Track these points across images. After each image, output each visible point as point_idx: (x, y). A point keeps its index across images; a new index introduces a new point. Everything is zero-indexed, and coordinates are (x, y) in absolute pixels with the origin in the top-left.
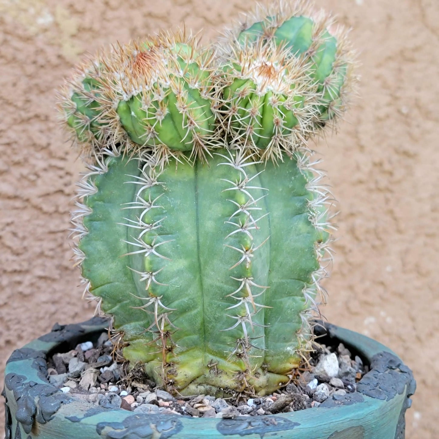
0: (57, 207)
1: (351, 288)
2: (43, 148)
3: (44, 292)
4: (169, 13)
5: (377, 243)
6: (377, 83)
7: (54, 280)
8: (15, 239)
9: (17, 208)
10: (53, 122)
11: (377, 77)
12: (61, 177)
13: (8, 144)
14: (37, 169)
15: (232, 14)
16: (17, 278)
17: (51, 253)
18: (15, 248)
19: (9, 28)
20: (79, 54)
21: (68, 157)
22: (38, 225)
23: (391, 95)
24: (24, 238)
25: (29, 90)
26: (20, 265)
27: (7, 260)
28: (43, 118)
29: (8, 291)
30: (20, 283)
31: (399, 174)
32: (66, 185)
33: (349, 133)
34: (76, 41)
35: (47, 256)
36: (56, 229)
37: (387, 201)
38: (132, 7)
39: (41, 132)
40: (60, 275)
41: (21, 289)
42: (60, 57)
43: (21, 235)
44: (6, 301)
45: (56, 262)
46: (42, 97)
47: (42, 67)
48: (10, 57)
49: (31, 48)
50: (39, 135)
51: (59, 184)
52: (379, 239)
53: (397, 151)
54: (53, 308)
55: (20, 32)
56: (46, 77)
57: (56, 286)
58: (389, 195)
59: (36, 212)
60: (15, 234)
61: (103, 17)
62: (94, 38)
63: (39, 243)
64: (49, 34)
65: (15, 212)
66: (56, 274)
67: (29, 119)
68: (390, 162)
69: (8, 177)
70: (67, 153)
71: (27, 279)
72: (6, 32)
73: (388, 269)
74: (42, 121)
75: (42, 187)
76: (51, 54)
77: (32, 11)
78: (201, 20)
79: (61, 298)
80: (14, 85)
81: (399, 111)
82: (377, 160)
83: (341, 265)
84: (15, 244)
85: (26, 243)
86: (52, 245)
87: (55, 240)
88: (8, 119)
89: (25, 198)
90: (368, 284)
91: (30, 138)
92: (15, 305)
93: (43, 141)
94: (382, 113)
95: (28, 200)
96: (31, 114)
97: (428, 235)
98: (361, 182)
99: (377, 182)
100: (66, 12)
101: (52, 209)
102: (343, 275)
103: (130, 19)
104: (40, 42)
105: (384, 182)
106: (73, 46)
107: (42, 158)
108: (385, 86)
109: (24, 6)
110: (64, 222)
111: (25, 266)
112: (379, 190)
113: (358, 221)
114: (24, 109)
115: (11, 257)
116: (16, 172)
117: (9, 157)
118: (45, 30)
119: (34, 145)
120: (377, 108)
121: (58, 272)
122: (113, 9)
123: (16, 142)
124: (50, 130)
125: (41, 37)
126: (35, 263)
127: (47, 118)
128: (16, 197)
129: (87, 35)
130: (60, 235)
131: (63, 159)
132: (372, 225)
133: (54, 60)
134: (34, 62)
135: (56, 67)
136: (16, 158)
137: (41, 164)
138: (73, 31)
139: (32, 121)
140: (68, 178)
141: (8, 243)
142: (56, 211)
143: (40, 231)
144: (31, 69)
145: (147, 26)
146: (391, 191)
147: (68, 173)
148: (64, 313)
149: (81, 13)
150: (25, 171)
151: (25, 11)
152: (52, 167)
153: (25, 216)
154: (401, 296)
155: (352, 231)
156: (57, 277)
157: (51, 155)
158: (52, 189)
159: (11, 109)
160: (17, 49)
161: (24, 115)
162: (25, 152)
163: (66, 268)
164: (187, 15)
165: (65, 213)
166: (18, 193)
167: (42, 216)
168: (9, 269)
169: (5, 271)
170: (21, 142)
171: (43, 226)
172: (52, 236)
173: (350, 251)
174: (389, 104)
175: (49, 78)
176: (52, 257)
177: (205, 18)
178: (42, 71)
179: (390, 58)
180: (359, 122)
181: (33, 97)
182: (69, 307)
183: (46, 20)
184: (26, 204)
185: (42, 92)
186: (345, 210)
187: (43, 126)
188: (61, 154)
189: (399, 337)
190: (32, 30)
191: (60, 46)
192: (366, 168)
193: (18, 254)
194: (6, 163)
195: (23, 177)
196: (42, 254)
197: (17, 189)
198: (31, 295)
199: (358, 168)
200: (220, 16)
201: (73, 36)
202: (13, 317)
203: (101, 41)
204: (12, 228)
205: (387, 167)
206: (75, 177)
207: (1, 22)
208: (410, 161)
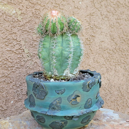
1: (83, 66)
2: (15, 40)
3: (18, 71)
5: (88, 56)
6: (86, 21)
9: (11, 53)
12: (19, 46)
13: (8, 39)
15: (53, 8)
19: (7, 14)
20: (22, 19)
22: (15, 56)
23: (89, 23)
24: (13, 59)
25: (12, 27)
26: (12, 65)
29: (10, 71)
30: (12, 69)
34: (21, 16)
36: (19, 57)
37: (89, 47)
38: (32, 8)
42: (17, 19)
44: (10, 73)
45: (20, 64)
46: (14, 29)
47: (14, 22)
48: (7, 20)
49: (11, 18)
53: (91, 36)
54: (20, 74)
55: (9, 15)
56: (15, 24)
57: (20, 69)
58: (90, 45)
60: (11, 59)
61: (26, 10)
63: (16, 60)
64: (15, 15)
66: (20, 67)
69: (8, 46)
70: (20, 40)
71: (14, 68)
75: (16, 49)
76: (16, 19)
79: (21, 72)
81: (91, 27)
82: (87, 38)
84: (11, 61)
85: (13, 61)
86: (19, 61)
88: (8, 34)
89: (12, 51)
91: (12, 38)
92: (12, 74)
93: (15, 38)
94: (87, 27)
96: (12, 32)
97: (99, 54)
100: (18, 10)
101: (18, 53)
103: (32, 10)
104: (13, 17)
110: (21, 56)
112: (88, 44)
115: (10, 64)
116: (10, 45)
122: (28, 8)
123: (10, 39)
126: (15, 65)
127: (16, 33)
128: (10, 51)
129: (23, 15)
131: (20, 42)
132: (86, 52)
133: (17, 21)
134: (12, 21)
136: (10, 42)
137: (15, 43)
138: (20, 14)
140: (21, 46)
141: (9, 61)
143: (16, 58)
145: (35, 12)
149: (21, 10)
151: (10, 10)
152: (17, 44)
153: (13, 55)
157: (17, 41)
158: (18, 48)
159: (8, 32)
160: (9, 19)
162: (12, 41)
163: (22, 66)
165: (21, 53)
167: (16, 54)
168: (10, 66)
172: (19, 59)
174: (88, 25)
179: (88, 15)
181: (12, 29)
183: (14, 12)
185: (14, 27)
187: (15, 35)
190: (12, 14)
191: (18, 17)
192: (84, 40)
193: (12, 63)
194: (8, 43)
195: (12, 46)
196: (17, 63)
197: (10, 49)
198: (15, 72)
202: (11, 77)
203: (26, 16)
204: (10, 57)
205: (89, 39)
206: (23, 46)
207: (5, 13)
208: (94, 38)
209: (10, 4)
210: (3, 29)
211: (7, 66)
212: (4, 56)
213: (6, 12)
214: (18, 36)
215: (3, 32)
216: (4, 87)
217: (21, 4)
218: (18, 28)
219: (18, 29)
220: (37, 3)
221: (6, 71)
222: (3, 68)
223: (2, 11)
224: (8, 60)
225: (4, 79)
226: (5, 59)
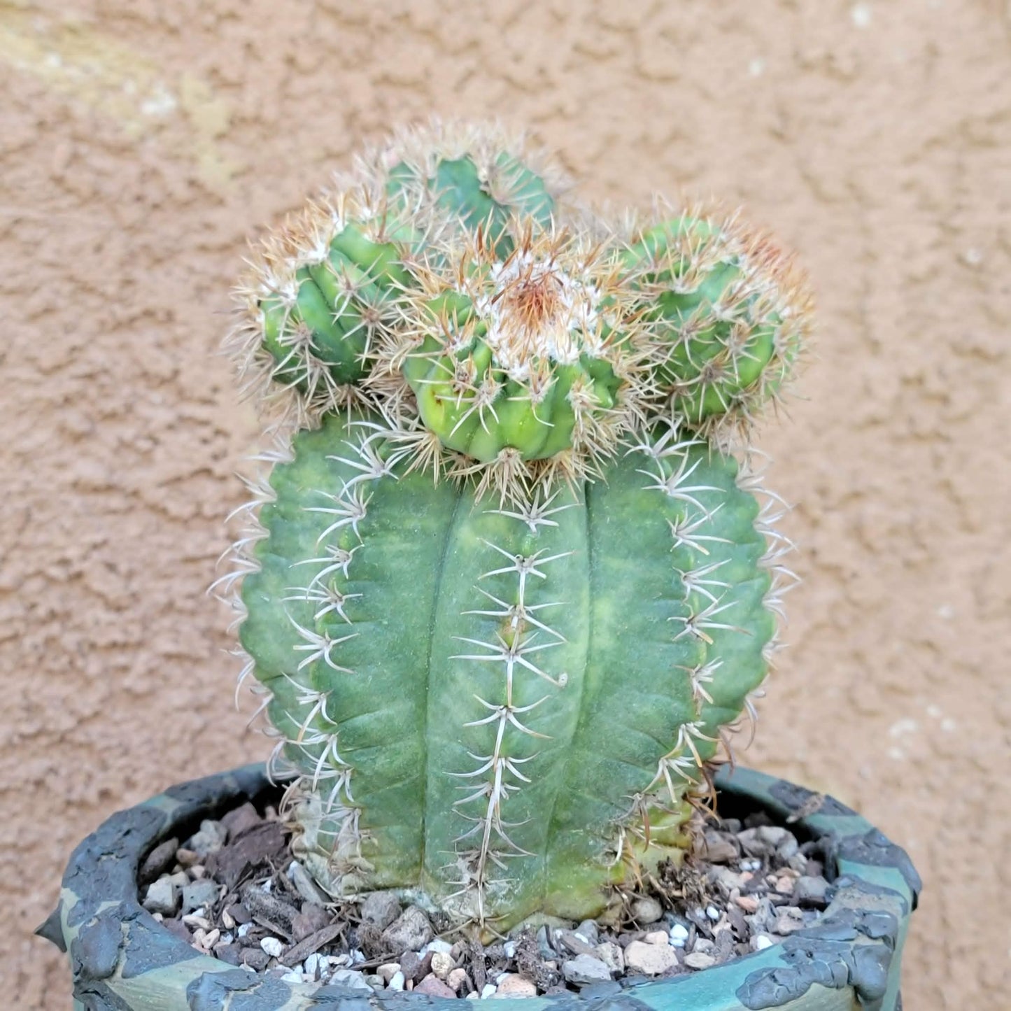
0: (199, 505)
1: (858, 657)
2: (164, 381)
3: (179, 686)
4: (427, 73)
5: (917, 555)
6: (907, 201)
7: (197, 661)
8: (112, 577)
9: (114, 512)
10: (185, 323)
11: (908, 187)
12: (205, 441)
13: (90, 377)
14: (153, 426)
15: (568, 67)
16: (120, 659)
17: (190, 604)
18: (112, 596)
19: (82, 128)
20: (234, 176)
21: (219, 397)
22: (160, 546)
23: (941, 225)
24: (130, 575)
25: (130, 258)
26: (125, 631)
27: (97, 623)
28: (161, 316)
29: (101, 688)
30: (125, 669)
31: (963, 400)
32: (216, 457)
33: (844, 314)
34: (228, 148)
35: (181, 611)
36: (198, 553)
37: (937, 461)
38: (347, 65)
39: (160, 346)
40: (212, 650)
41: (128, 681)
42: (192, 183)
43: (123, 567)
44: (98, 707)
45: (201, 622)
46: (159, 272)
47: (156, 207)
48: (86, 190)
49: (131, 170)
50: (155, 353)
51: (202, 457)
52: (923, 546)
53: (957, 350)
54: (197, 721)
55: (107, 136)
56: (167, 228)
57: (203, 673)
58: (942, 448)
59: (153, 518)
60: (111, 567)
61: (284, 92)
62: (265, 138)
63: (163, 584)
64: (168, 135)
65: (110, 519)
66: (201, 647)
67: (132, 320)
68: (942, 374)
69: (92, 446)
70: (215, 390)
71: (142, 660)
72: (76, 138)
73: (944, 612)
74: (161, 323)
75: (164, 465)
76: (174, 177)
77: (131, 88)
78: (499, 86)
79: (214, 698)
80: (98, 249)
81: (961, 260)
82: (911, 371)
83: (834, 607)
84: (113, 587)
85: (135, 585)
86: (192, 587)
87: (198, 575)
88: (89, 324)
89: (130, 489)
90: (896, 646)
91: (136, 361)
92: (118, 715)
93: (164, 366)
94: (920, 266)
95: (135, 494)
96: (136, 310)
98: (874, 422)
99: (911, 421)
100: (203, 87)
101: (188, 511)
102: (839, 629)
103: (343, 93)
104: (150, 153)
105: (928, 418)
106: (221, 160)
107: (164, 403)
108: (926, 204)
109: (113, 78)
110: (214, 538)
111: (136, 633)
112: (919, 437)
113: (871, 510)
114: (121, 300)
115: (105, 616)
116: (110, 434)
117: (93, 403)
118: (160, 128)
119: (145, 375)
120: (910, 255)
121: (206, 643)
122: (305, 73)
123: (106, 371)
124: (177, 342)
125: (152, 143)
126: (155, 627)
127: (170, 317)
128: (110, 488)
129: (251, 134)
130: (207, 564)
131: (207, 402)
132: (903, 516)
133: (182, 192)
134: (139, 199)
135: (186, 205)
136: (109, 405)
137: (163, 416)
138: (221, 125)
139: (138, 324)
140: (220, 443)
141: (97, 586)
142: (198, 515)
143: (164, 557)
144: (131, 213)
145: (380, 105)
146: (947, 439)
147: (218, 432)
148: (223, 730)
149: (236, 86)
150: (128, 432)
151: (117, 88)
152: (183, 419)
153: (133, 527)
154: (975, 671)
155: (857, 531)
156: (204, 653)
157: (182, 395)
158: (186, 468)
159: (93, 301)
160: (100, 173)
161: (121, 312)
162: (126, 390)
164: (470, 74)
165: (216, 517)
166: (115, 479)
167: (169, 527)
168: (102, 641)
169: (93, 646)
170: (119, 371)
171: (171, 548)
172: (191, 568)
173: (854, 575)
174: (936, 245)
175: (172, 230)
176: (193, 613)
177: (508, 79)
178: (157, 216)
179: (934, 143)
180: (867, 289)
181: (139, 273)
182: (231, 717)
183: (160, 105)
184: (133, 501)
185: (158, 261)
186: (840, 487)
187: (163, 335)
188: (204, 392)
189: (973, 762)
190: (132, 129)
191: (193, 160)
192: (887, 391)
193: (119, 609)
194: (88, 417)
195: (124, 445)
196: (169, 607)
197: (112, 471)
198: (151, 693)
199: (868, 391)
200: (542, 71)
201: (220, 137)
202: (114, 742)
203: (282, 145)
204: (105, 554)
205: (934, 385)
206: (236, 439)
207: (65, 116)
208: (990, 371)
209: (122, 25)
210: (44, 273)
211: (70, 640)
212: (42, 537)
213: (80, 109)
214: (197, 345)
215: (35, 302)
216: (30, 838)
217: (230, 30)
218: (191, 270)
219: (195, 279)
220: (398, 18)
221: (59, 688)
222: (32, 660)
223: (41, 95)
224: (79, 576)
225: (37, 767)
226: (55, 572)
